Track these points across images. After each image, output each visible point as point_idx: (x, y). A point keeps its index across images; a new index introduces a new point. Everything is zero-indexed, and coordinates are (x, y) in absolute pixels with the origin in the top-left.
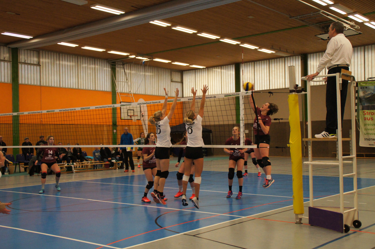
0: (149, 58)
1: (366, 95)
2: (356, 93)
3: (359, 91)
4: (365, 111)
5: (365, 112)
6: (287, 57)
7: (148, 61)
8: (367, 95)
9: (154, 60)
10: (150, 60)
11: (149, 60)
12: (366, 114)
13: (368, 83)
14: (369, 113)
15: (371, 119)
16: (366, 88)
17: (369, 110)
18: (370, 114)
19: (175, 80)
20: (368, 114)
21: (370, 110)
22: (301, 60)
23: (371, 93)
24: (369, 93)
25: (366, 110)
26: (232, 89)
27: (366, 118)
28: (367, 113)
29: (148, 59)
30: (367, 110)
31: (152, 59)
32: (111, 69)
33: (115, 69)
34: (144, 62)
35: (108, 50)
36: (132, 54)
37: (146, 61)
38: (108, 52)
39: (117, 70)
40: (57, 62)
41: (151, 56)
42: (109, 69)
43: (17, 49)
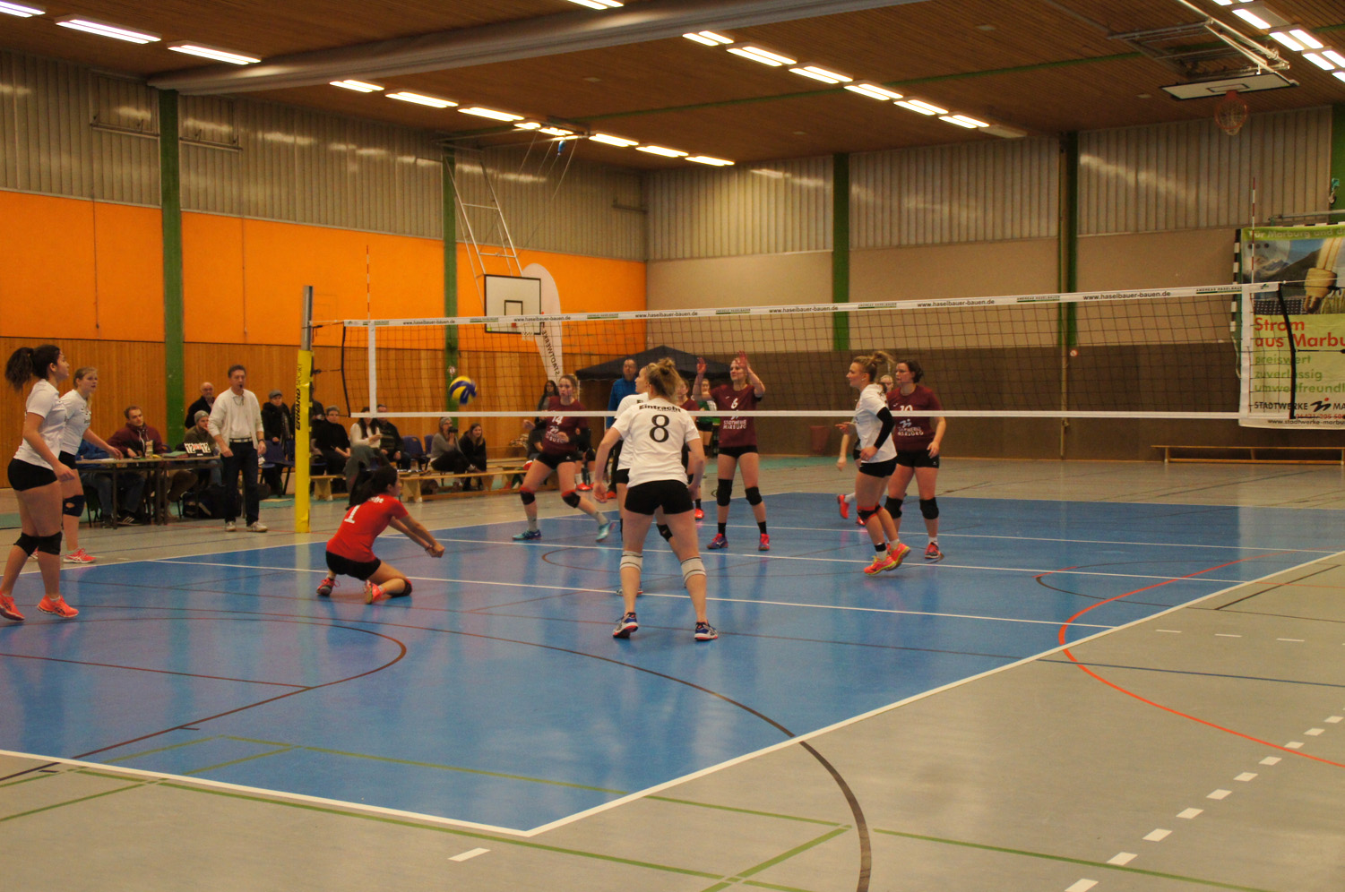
0: (575, 130)
1: (1264, 268)
2: (1236, 261)
3: (1245, 255)
4: (1261, 319)
5: (1259, 321)
7: (573, 141)
8: (1268, 270)
9: (591, 138)
10: (579, 140)
11: (575, 137)
12: (1264, 326)
13: (1272, 231)
14: (1272, 324)
15: (1276, 344)
16: (1267, 246)
17: (1272, 314)
18: (1276, 326)
19: (624, 204)
20: (1269, 326)
21: (1276, 314)
23: (1281, 261)
24: (1274, 263)
25: (1264, 314)
27: (1262, 339)
28: (1267, 323)
29: (571, 133)
30: (1267, 314)
31: (586, 133)
32: (444, 162)
33: (452, 164)
34: (563, 144)
35: (462, 105)
36: (529, 116)
37: (568, 141)
38: (461, 111)
39: (458, 166)
40: (289, 139)
41: (583, 124)
42: (438, 164)
43: (174, 93)
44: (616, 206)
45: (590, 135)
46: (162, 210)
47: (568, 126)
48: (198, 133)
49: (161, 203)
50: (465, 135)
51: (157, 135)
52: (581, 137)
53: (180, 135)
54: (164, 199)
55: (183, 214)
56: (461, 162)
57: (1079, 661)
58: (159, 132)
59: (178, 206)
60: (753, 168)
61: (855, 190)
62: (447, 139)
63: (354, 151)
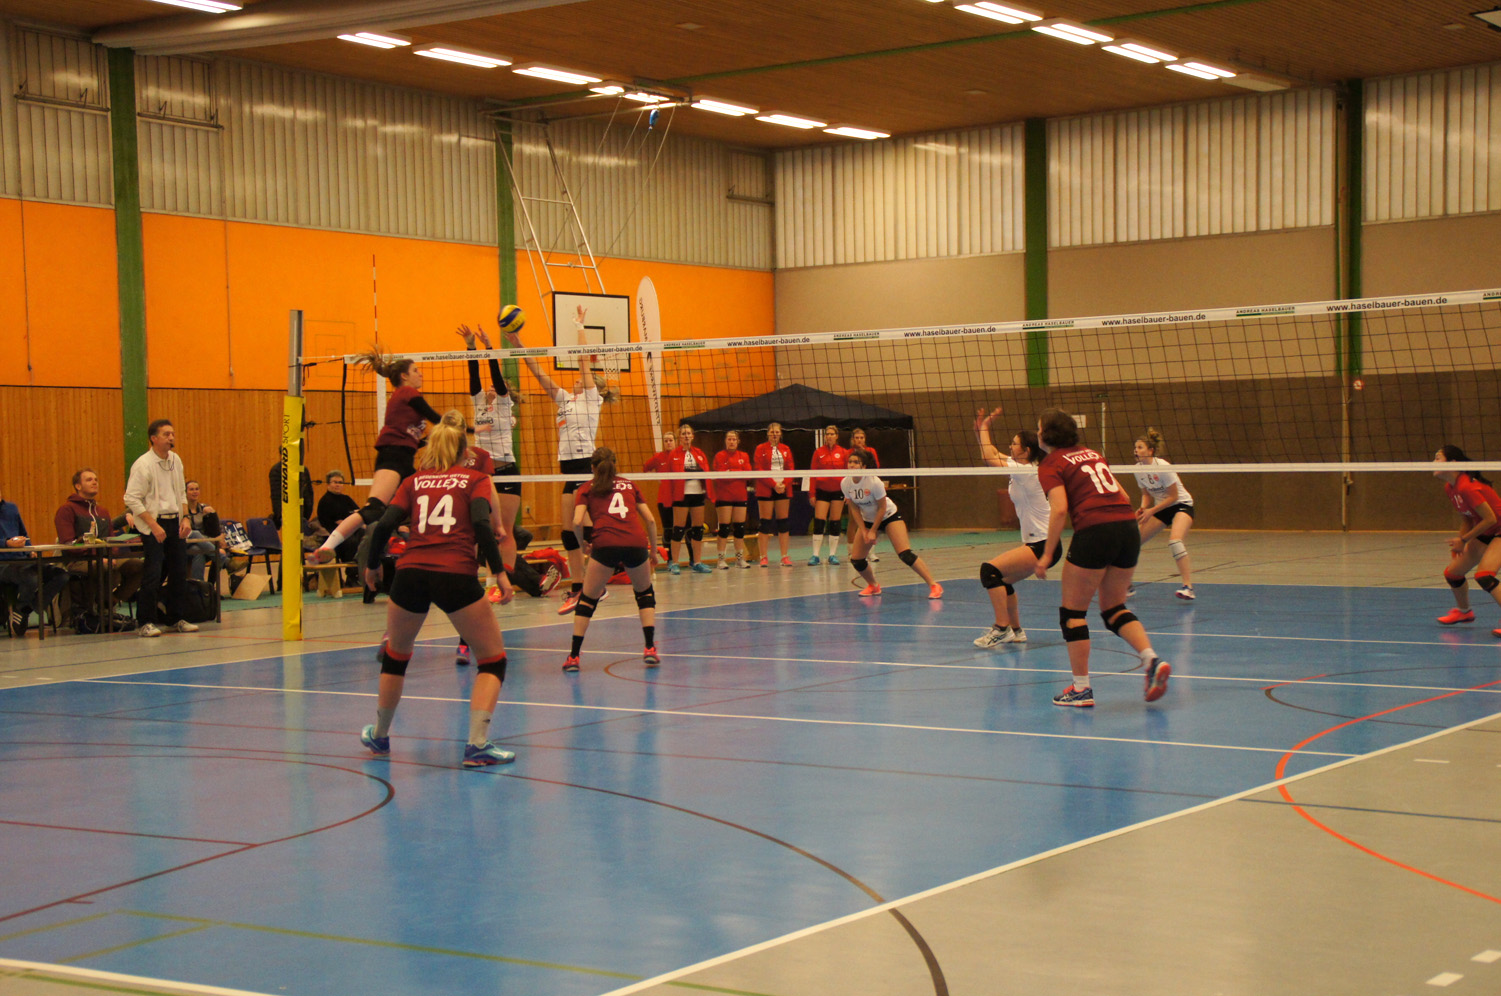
0: (672, 95)
6: (1272, 94)
7: (669, 110)
9: (694, 106)
10: (677, 107)
11: (672, 105)
19: (741, 193)
22: (1338, 107)
26: (1008, 235)
29: (666, 99)
31: (687, 99)
32: (497, 141)
33: (509, 143)
34: (656, 113)
35: (518, 63)
36: (608, 77)
37: (663, 111)
38: (516, 71)
39: (516, 146)
40: (286, 113)
41: (682, 86)
42: (489, 143)
43: (128, 53)
44: (731, 197)
45: (691, 102)
46: (116, 210)
47: (662, 90)
48: (162, 106)
49: (113, 201)
50: (526, 104)
51: (107, 110)
52: (680, 104)
53: (138, 110)
54: (118, 196)
55: (144, 216)
56: (521, 141)
57: (1296, 801)
58: (109, 106)
59: (136, 205)
60: (916, 142)
61: (1054, 167)
62: (501, 110)
63: (375, 128)
